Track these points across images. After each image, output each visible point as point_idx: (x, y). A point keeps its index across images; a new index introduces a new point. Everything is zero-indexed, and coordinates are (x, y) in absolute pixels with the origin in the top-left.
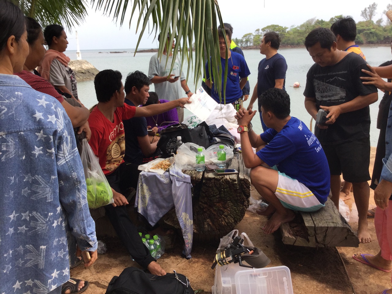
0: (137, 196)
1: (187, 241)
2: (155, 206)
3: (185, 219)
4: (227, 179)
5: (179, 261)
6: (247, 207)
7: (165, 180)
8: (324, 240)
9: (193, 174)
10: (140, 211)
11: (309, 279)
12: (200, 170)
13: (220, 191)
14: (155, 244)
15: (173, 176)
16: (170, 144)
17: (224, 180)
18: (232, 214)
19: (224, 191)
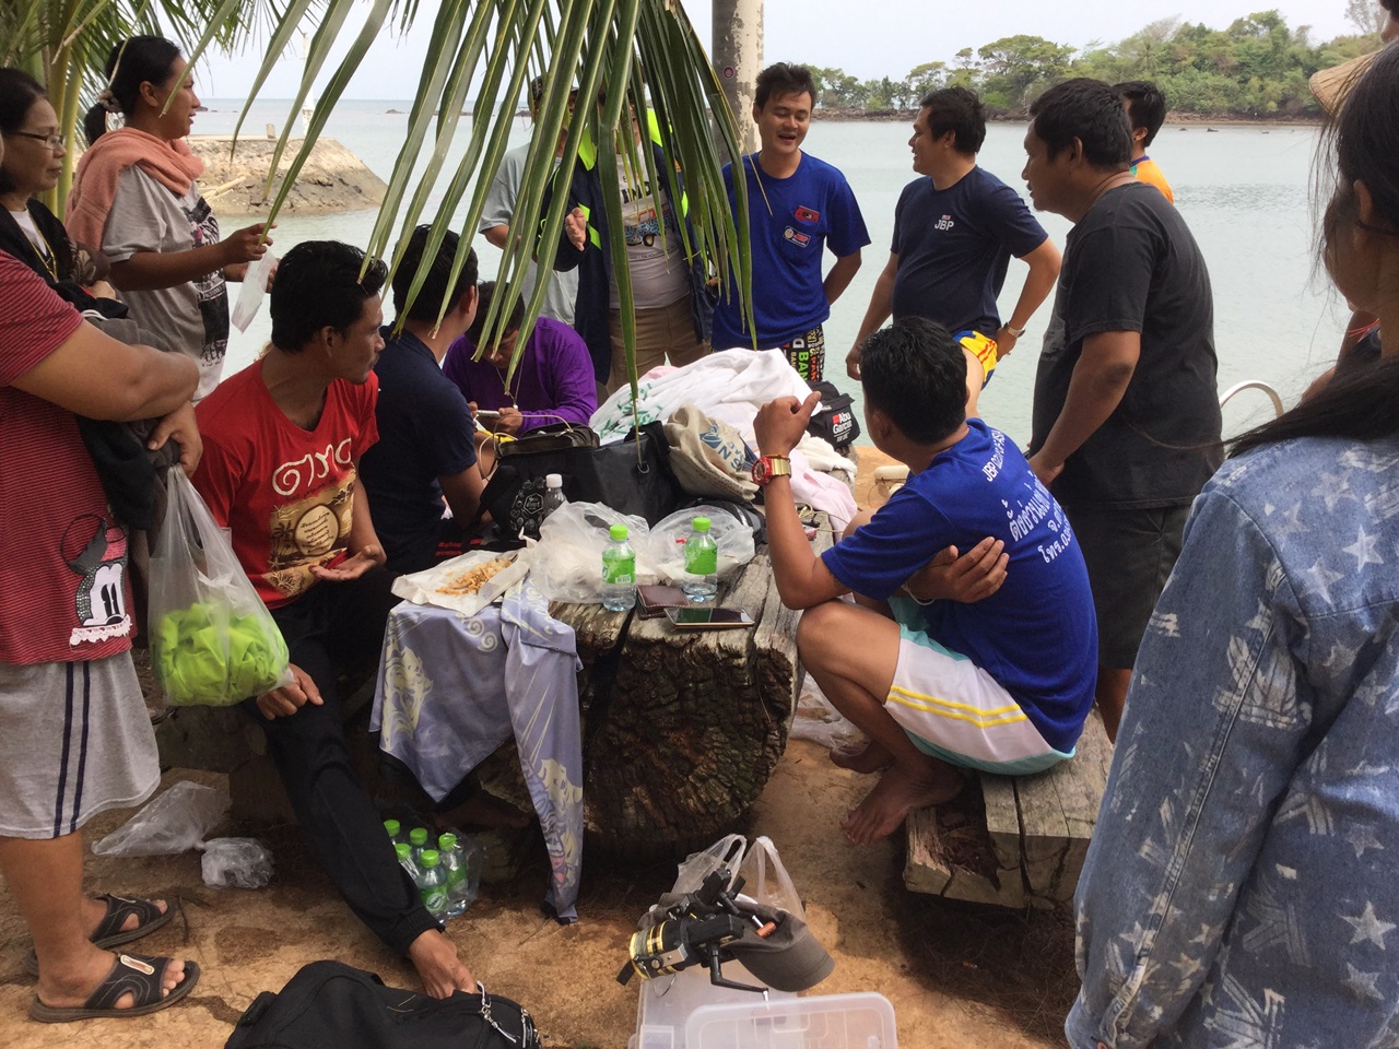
0: (378, 690)
1: (559, 860)
2: (447, 731)
3: (555, 781)
4: (706, 648)
5: (531, 928)
6: (779, 752)
7: (483, 640)
8: (1054, 886)
9: (587, 620)
10: (389, 746)
11: (994, 1020)
12: (616, 605)
13: (682, 691)
14: (442, 868)
15: (511, 624)
16: (523, 499)
17: (698, 650)
18: (724, 774)
19: (697, 693)
